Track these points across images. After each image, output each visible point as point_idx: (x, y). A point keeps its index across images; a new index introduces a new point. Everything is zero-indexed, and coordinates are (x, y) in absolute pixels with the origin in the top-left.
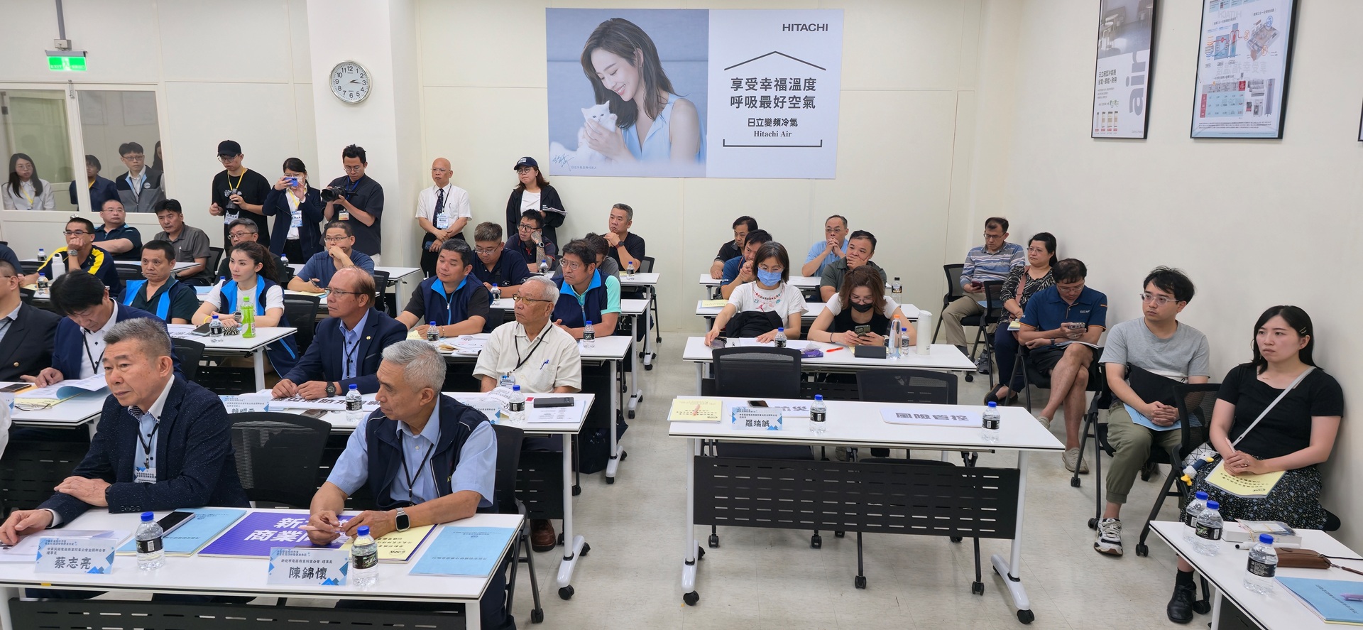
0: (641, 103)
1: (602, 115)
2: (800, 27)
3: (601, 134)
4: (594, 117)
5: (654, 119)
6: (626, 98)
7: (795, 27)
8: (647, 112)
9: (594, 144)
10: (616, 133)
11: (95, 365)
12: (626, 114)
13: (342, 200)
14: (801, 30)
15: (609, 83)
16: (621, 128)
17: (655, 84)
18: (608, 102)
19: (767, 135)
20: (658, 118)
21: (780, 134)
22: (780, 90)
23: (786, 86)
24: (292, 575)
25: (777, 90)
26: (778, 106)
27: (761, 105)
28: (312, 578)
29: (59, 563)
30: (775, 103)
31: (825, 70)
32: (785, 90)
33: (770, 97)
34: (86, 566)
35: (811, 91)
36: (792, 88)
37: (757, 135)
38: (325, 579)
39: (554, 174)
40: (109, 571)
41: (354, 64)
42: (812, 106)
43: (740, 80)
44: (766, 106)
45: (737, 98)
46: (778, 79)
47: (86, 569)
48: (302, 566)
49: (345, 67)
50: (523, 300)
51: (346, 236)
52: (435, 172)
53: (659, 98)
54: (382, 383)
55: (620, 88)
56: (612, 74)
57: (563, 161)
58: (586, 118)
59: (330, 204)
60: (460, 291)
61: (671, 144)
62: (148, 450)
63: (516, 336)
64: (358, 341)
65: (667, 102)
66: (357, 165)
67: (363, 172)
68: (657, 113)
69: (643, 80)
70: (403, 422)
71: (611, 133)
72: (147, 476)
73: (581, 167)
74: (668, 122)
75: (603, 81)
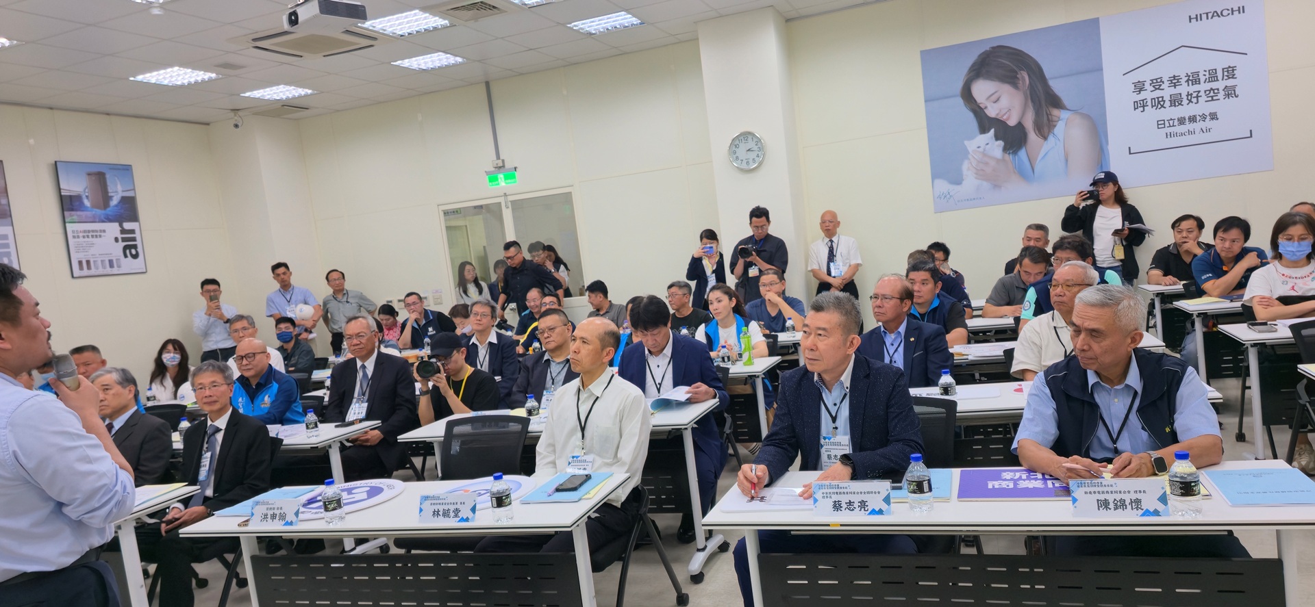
0: (1029, 124)
1: (988, 144)
2: (1210, 15)
3: (987, 164)
4: (979, 147)
5: (1045, 138)
6: (1012, 122)
7: (1204, 16)
8: (1037, 132)
9: (981, 174)
10: (1003, 160)
11: (658, 386)
12: (1013, 138)
13: (754, 258)
14: (1212, 18)
15: (992, 112)
16: (1009, 154)
17: (1043, 103)
18: (993, 131)
19: (1182, 134)
20: (1051, 138)
21: (1197, 131)
22: (1193, 85)
23: (1199, 79)
24: (1101, 507)
25: (1188, 85)
26: (1192, 102)
27: (1171, 104)
28: (1126, 508)
29: (837, 506)
30: (1188, 99)
31: (1246, 54)
32: (1199, 84)
33: (1180, 94)
34: (864, 508)
35: (1231, 79)
36: (1208, 80)
37: (1169, 136)
38: (1142, 509)
39: (939, 210)
40: (889, 513)
41: (750, 133)
42: (1233, 95)
43: (1143, 83)
44: (1177, 104)
45: (1142, 102)
46: (1189, 74)
47: (865, 510)
48: (1110, 498)
49: (742, 138)
50: (1062, 287)
51: (778, 281)
52: (824, 225)
53: (1050, 117)
54: (1087, 330)
55: (1005, 114)
56: (995, 102)
57: (948, 196)
58: (970, 150)
59: (741, 263)
60: (935, 310)
61: (1067, 161)
62: (834, 419)
63: (1055, 327)
64: (901, 341)
65: (1059, 119)
66: (761, 224)
67: (767, 229)
68: (1049, 131)
69: (1030, 101)
70: (1097, 374)
71: (998, 161)
72: (834, 444)
73: (968, 200)
74: (1062, 139)
75: (985, 111)
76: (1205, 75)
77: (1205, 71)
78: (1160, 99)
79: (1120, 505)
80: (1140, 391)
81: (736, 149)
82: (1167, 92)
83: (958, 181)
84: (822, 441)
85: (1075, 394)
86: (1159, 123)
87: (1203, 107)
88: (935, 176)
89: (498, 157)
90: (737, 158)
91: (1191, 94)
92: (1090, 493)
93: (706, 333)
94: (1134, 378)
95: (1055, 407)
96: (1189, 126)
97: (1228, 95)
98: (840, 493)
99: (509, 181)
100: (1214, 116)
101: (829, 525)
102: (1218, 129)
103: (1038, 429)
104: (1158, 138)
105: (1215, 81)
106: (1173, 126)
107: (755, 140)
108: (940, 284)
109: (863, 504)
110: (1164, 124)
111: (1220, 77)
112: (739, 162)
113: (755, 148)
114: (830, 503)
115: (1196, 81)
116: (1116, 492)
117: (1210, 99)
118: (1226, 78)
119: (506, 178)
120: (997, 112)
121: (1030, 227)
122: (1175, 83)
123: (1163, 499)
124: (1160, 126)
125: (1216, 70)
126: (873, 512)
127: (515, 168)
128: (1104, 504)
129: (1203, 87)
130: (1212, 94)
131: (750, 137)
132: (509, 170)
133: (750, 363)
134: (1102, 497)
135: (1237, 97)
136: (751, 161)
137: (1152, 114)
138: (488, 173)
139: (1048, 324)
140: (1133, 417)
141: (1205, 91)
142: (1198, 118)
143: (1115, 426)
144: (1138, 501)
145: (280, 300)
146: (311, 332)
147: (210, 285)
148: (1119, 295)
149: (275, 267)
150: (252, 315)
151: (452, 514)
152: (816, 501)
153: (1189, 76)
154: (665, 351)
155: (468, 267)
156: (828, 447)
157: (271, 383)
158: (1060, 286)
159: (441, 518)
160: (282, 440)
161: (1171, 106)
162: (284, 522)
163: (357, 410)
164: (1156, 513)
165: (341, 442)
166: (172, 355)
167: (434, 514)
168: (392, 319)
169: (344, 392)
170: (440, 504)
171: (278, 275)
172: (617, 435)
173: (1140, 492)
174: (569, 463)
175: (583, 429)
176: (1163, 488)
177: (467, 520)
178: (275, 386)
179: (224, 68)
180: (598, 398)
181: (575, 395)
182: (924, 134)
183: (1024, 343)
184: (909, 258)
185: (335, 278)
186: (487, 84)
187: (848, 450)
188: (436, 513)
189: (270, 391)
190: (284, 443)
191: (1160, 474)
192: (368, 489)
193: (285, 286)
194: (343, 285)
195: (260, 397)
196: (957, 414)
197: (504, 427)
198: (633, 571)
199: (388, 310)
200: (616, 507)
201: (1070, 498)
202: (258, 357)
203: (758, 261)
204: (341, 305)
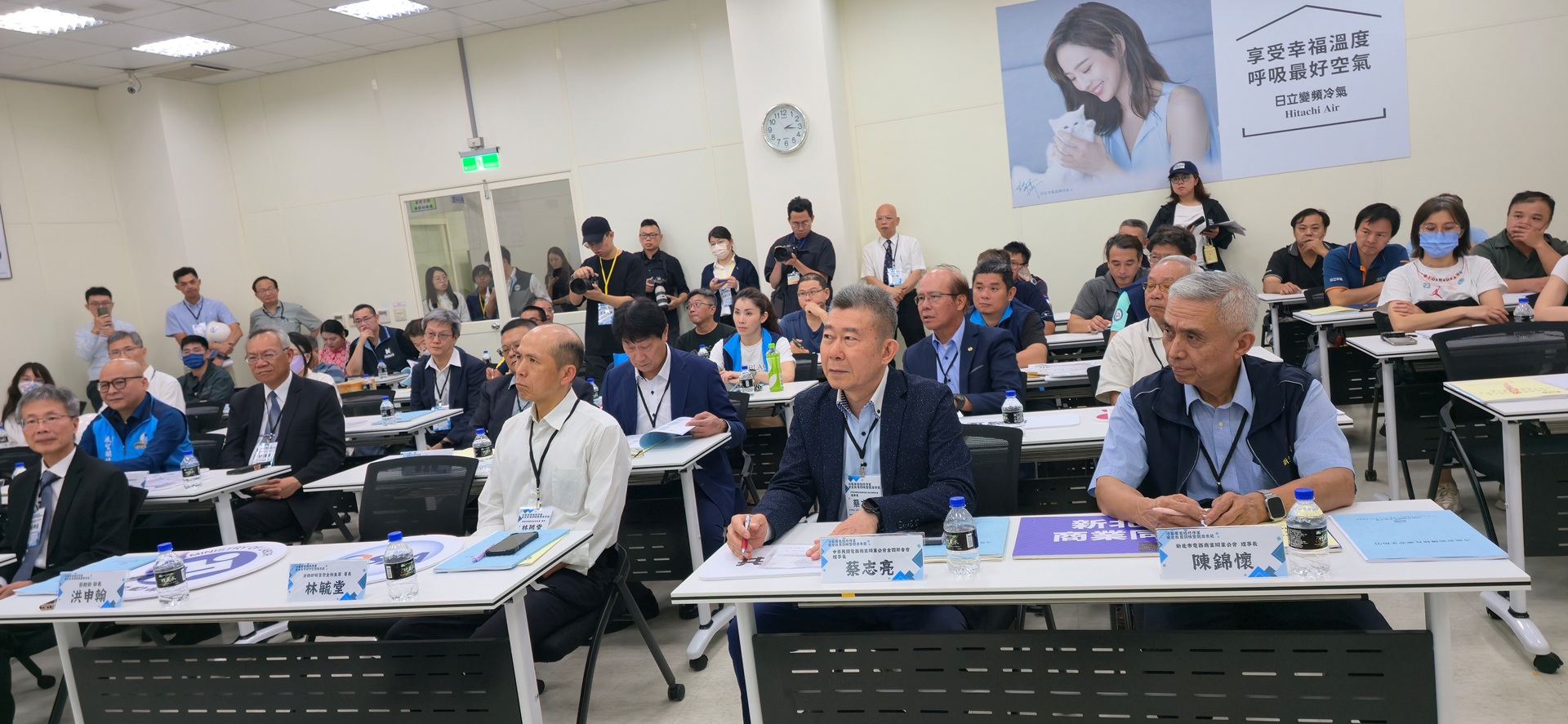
0: (1125, 99)
1: (1076, 123)
3: (1075, 148)
4: (1066, 128)
5: (1144, 117)
6: (1105, 97)
8: (1135, 110)
9: (1068, 160)
10: (1095, 143)
11: (653, 418)
12: (1107, 117)
13: (794, 261)
15: (1081, 84)
16: (1102, 135)
17: (1142, 74)
18: (1082, 107)
19: (1305, 113)
20: (1151, 116)
21: (1322, 109)
22: (1317, 53)
23: (1325, 46)
24: (1198, 565)
25: (1312, 54)
26: (1317, 74)
27: (1292, 76)
28: (1231, 566)
29: (852, 569)
30: (1311, 70)
31: (1380, 16)
32: (1325, 52)
33: (1303, 64)
34: (888, 571)
35: (1362, 47)
36: (1335, 48)
37: (1289, 116)
38: (1252, 568)
39: (1018, 205)
40: (921, 576)
41: (788, 106)
42: (1364, 67)
43: (1259, 50)
44: (1299, 77)
45: (1258, 74)
46: (1314, 40)
47: (889, 574)
48: (1210, 552)
49: (779, 112)
50: (1160, 287)
51: (821, 288)
52: (880, 222)
53: (1150, 90)
54: (1182, 331)
55: (1095, 89)
56: (1085, 72)
57: (1029, 187)
58: (1056, 130)
59: (778, 267)
60: (1009, 319)
61: (1170, 144)
62: (862, 453)
63: (1150, 339)
64: (957, 354)
65: (1161, 93)
66: (802, 220)
67: (810, 226)
68: (1149, 109)
69: (1126, 71)
70: (1197, 389)
71: (1089, 144)
72: (862, 486)
73: (1053, 192)
74: (1163, 116)
75: (1074, 82)
76: (1331, 42)
77: (1332, 36)
78: (1280, 70)
79: (1224, 562)
80: (1251, 411)
81: (772, 126)
82: (1288, 62)
83: (1041, 169)
84: (847, 482)
85: (1169, 416)
86: (1279, 99)
87: (1329, 80)
88: (1014, 162)
89: (475, 134)
90: (773, 137)
91: (1316, 65)
92: (1184, 546)
93: (724, 350)
94: (1243, 394)
95: (1143, 434)
96: (1313, 103)
97: (1359, 66)
98: (857, 551)
99: (490, 164)
100: (1341, 92)
101: (840, 595)
102: (1347, 107)
103: (1122, 463)
104: (1277, 118)
105: (1343, 49)
106: (1295, 103)
107: (795, 114)
108: (1014, 290)
109: (886, 566)
110: (1284, 100)
111: (1349, 44)
112: (776, 142)
113: (795, 125)
114: (842, 564)
115: (1321, 50)
116: (1217, 545)
117: (1338, 70)
118: (1356, 45)
119: (485, 161)
120: (1087, 85)
121: (1125, 223)
122: (1297, 51)
123: (1279, 553)
124: (1279, 103)
125: (1344, 35)
126: (900, 576)
127: (497, 149)
128: (1202, 561)
129: (1330, 56)
130: (1340, 65)
131: (789, 111)
132: (489, 151)
133: (777, 387)
134: (1199, 552)
135: (1368, 68)
136: (790, 141)
137: (1270, 88)
138: (462, 155)
139: (1142, 334)
140: (1243, 447)
141: (1332, 61)
142: (1324, 94)
143: (1219, 458)
144: (1246, 557)
145: (185, 316)
146: (226, 358)
147: (98, 295)
148: (1224, 285)
149: (180, 274)
150: (137, 332)
151: (333, 589)
152: (824, 562)
153: (1314, 43)
154: (660, 374)
155: (437, 274)
156: (854, 490)
157: (149, 417)
158: (1158, 287)
159: (318, 594)
160: (147, 492)
161: (1292, 79)
162: (103, 603)
163: (264, 451)
164: (1270, 572)
165: (233, 494)
166: (32, 383)
167: (308, 589)
168: (338, 339)
169: (246, 428)
170: (316, 575)
171: (184, 284)
172: (583, 481)
173: (1249, 544)
174: (520, 519)
175: (538, 473)
176: (1279, 539)
177: (353, 597)
178: (154, 421)
179: (104, 10)
180: (557, 431)
181: (528, 428)
182: (1000, 110)
183: (1112, 359)
184: (979, 259)
185: (265, 288)
186: (460, 41)
187: (878, 493)
188: (311, 588)
189: (147, 428)
190: (149, 495)
191: (1276, 520)
192: (238, 555)
193: (193, 298)
194: (275, 296)
195: (134, 436)
196: (1023, 447)
197: (445, 471)
198: (605, 657)
199: (334, 327)
200: (581, 575)
201: (1158, 554)
202: (130, 383)
203: (798, 265)
204: (273, 321)
